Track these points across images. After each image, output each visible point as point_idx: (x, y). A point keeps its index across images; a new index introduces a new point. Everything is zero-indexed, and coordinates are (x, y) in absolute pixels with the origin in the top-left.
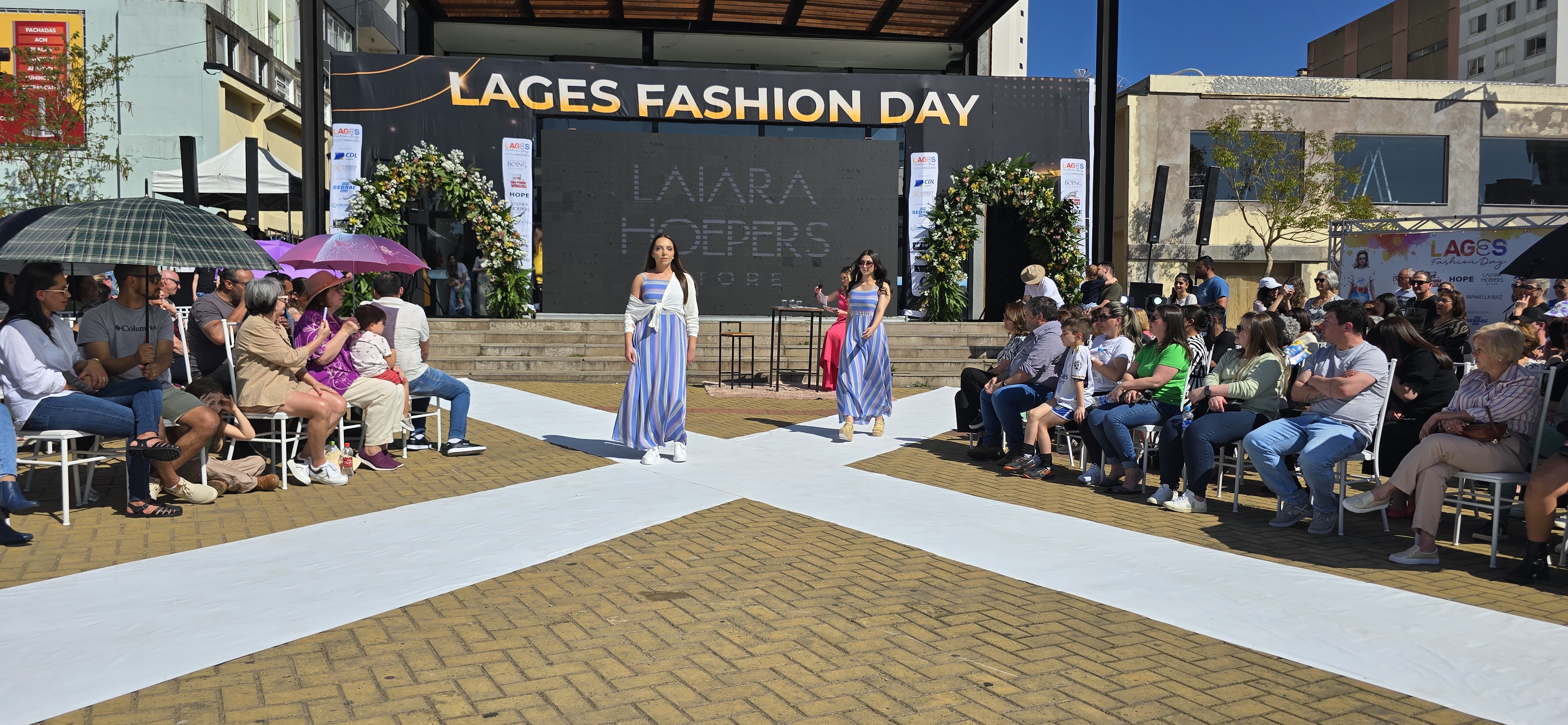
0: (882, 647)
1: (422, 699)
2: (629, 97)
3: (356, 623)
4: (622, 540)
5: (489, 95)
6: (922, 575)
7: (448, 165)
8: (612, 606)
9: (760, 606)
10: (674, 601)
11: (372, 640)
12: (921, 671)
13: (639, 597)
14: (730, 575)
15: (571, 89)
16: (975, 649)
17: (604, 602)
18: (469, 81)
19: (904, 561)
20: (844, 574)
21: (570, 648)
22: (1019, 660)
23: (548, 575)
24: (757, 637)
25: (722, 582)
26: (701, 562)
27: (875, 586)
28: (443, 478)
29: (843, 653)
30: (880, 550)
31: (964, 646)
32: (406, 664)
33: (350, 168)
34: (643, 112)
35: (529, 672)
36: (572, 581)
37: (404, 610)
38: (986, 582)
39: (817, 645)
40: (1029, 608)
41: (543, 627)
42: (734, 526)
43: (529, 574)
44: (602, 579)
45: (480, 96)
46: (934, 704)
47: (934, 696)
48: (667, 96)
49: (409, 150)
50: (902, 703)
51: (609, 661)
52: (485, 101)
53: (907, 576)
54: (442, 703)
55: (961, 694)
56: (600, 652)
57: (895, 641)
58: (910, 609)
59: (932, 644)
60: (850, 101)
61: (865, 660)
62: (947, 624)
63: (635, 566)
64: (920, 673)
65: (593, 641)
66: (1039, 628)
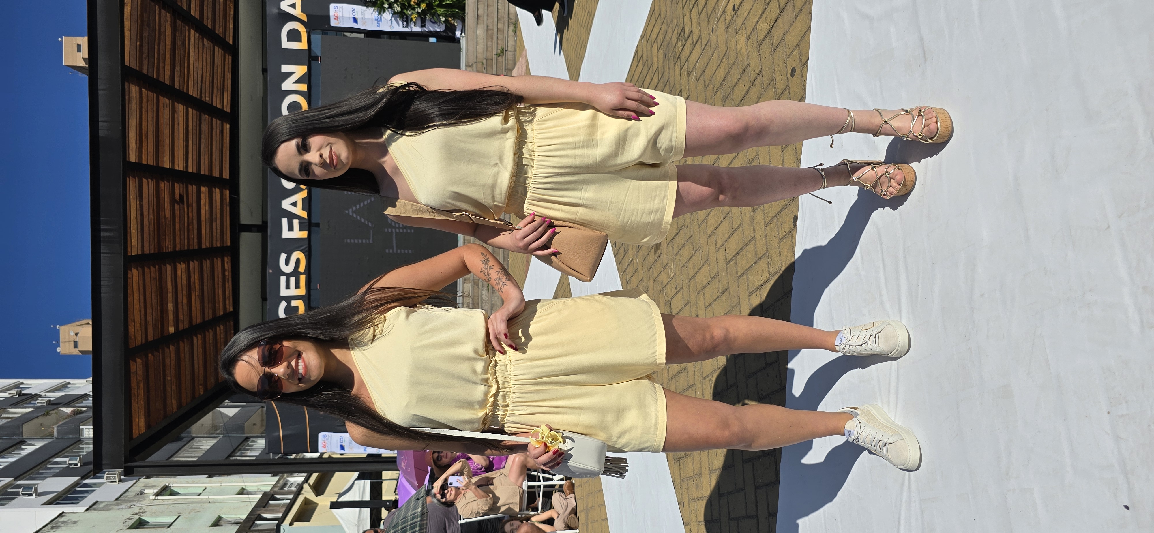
0: (703, 84)
6: (655, 47)
8: (663, 273)
12: (721, 57)
13: (657, 255)
15: (288, 287)
16: (709, 14)
17: (660, 279)
19: (645, 59)
21: (688, 303)
30: (636, 77)
31: (706, 23)
34: (304, 234)
46: (744, 50)
47: (738, 50)
48: (291, 216)
50: (741, 75)
51: (698, 278)
53: (655, 59)
55: (739, 30)
56: (692, 283)
57: (699, 74)
58: (679, 60)
59: (703, 46)
60: (291, 74)
61: (711, 98)
62: (690, 33)
63: (637, 256)
64: (723, 58)
65: (684, 288)
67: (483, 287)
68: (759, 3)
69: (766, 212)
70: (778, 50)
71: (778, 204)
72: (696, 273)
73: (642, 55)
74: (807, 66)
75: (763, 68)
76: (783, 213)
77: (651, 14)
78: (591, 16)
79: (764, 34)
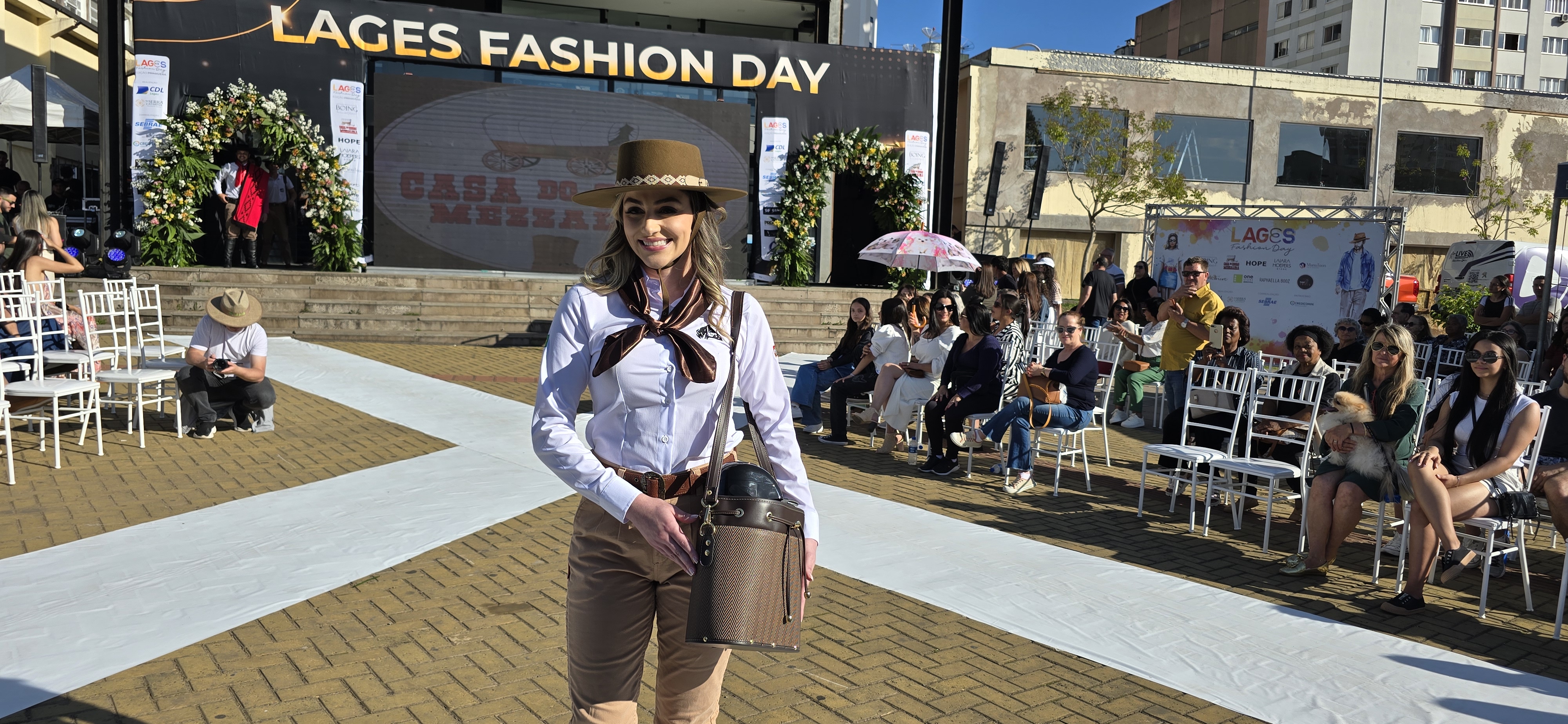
3: (180, 651)
4: (464, 542)
5: (315, 33)
7: (270, 106)
8: (455, 622)
10: (518, 614)
11: (198, 671)
13: (481, 609)
15: (407, 31)
16: (810, 659)
17: (448, 620)
18: (293, 16)
21: (411, 673)
22: (851, 670)
23: (386, 586)
28: (268, 465)
32: (237, 699)
33: (155, 103)
34: (486, 60)
35: (370, 704)
36: (412, 593)
37: (232, 633)
40: (862, 610)
41: (383, 649)
43: (367, 585)
44: (443, 589)
45: (305, 34)
48: (512, 45)
49: (225, 89)
52: (311, 39)
55: (796, 711)
56: (444, 677)
60: (702, 62)
63: (477, 573)
64: (759, 688)
66: (869, 632)
67: (412, 306)
72: (459, 682)
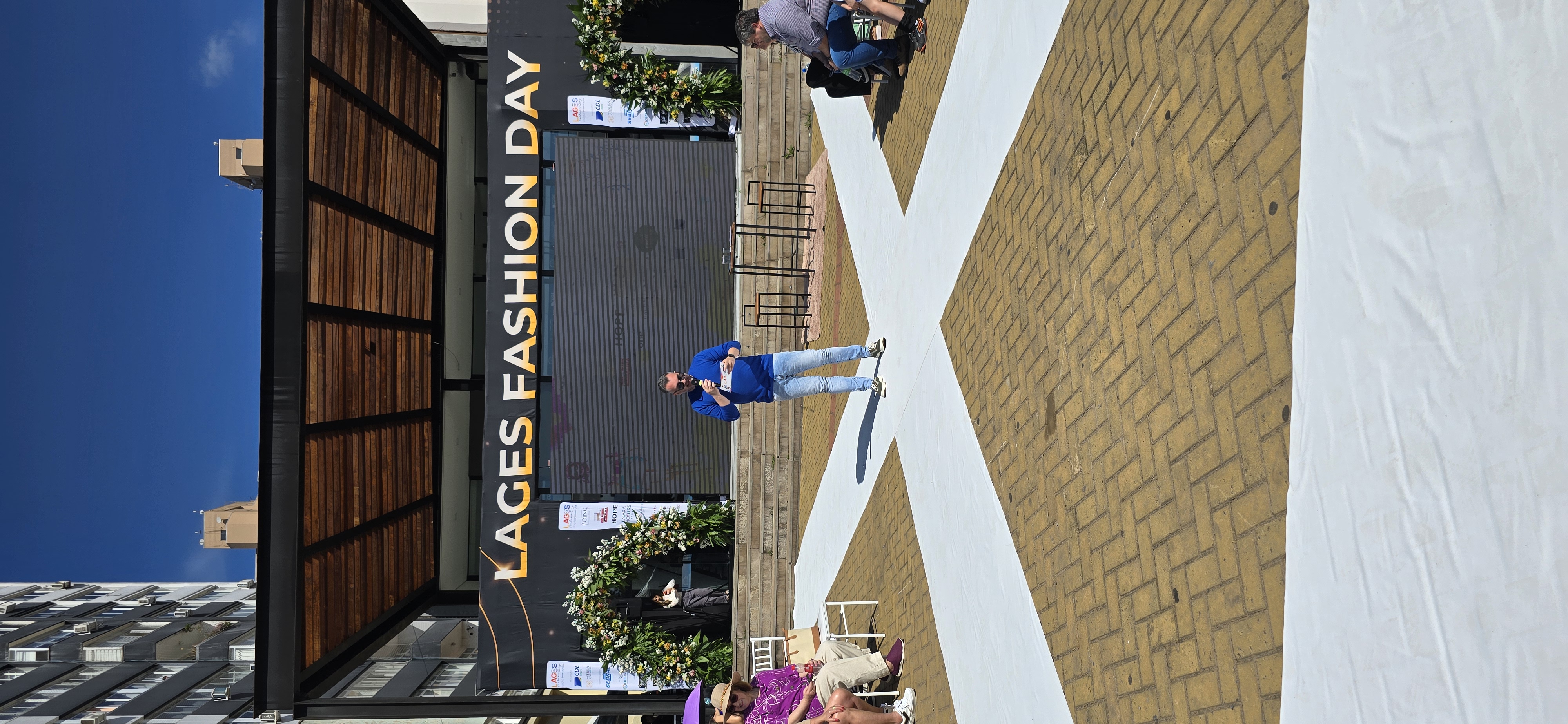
0: (1119, 214)
1: (1155, 655)
2: (516, 409)
4: (985, 447)
5: (516, 543)
6: (1037, 159)
7: (586, 582)
8: (1060, 468)
9: (1067, 326)
10: (1057, 408)
11: (1088, 691)
12: (1148, 180)
13: (1050, 441)
14: (1030, 351)
15: (509, 464)
16: (1126, 122)
17: (1057, 474)
18: (504, 561)
19: (1020, 174)
20: (1033, 238)
21: (1105, 513)
22: (1141, 78)
23: (1022, 522)
24: (1102, 335)
25: (1037, 359)
26: (1013, 376)
27: (1048, 210)
28: (908, 603)
29: (1124, 255)
30: (1006, 197)
31: (1121, 133)
32: (1116, 664)
33: (589, 672)
34: (531, 395)
35: (1131, 553)
36: (1030, 500)
37: (1056, 658)
38: (1047, 95)
39: (1113, 278)
40: (1080, 57)
41: (1081, 535)
42: (972, 337)
43: (1020, 539)
44: (1029, 472)
45: (519, 551)
46: (1187, 174)
47: (1178, 172)
48: (515, 371)
49: (572, 618)
50: (1184, 205)
51: (1121, 479)
52: (523, 546)
53: (1037, 176)
54: (1160, 637)
55: (1178, 145)
56: (1112, 485)
57: (1112, 200)
58: (1077, 179)
59: (1118, 163)
60: (517, 186)
61: (1133, 234)
62: (1096, 145)
63: (1016, 439)
64: (1151, 181)
65: (1098, 490)
66: (1104, 52)
67: (766, 462)
68: (1211, 112)
69: (1234, 397)
70: (1245, 177)
71: (1256, 388)
72: (1118, 472)
73: (1016, 168)
74: (1297, 202)
75: (1221, 199)
76: (1265, 401)
77: (1029, 115)
78: (931, 112)
79: (1222, 154)
